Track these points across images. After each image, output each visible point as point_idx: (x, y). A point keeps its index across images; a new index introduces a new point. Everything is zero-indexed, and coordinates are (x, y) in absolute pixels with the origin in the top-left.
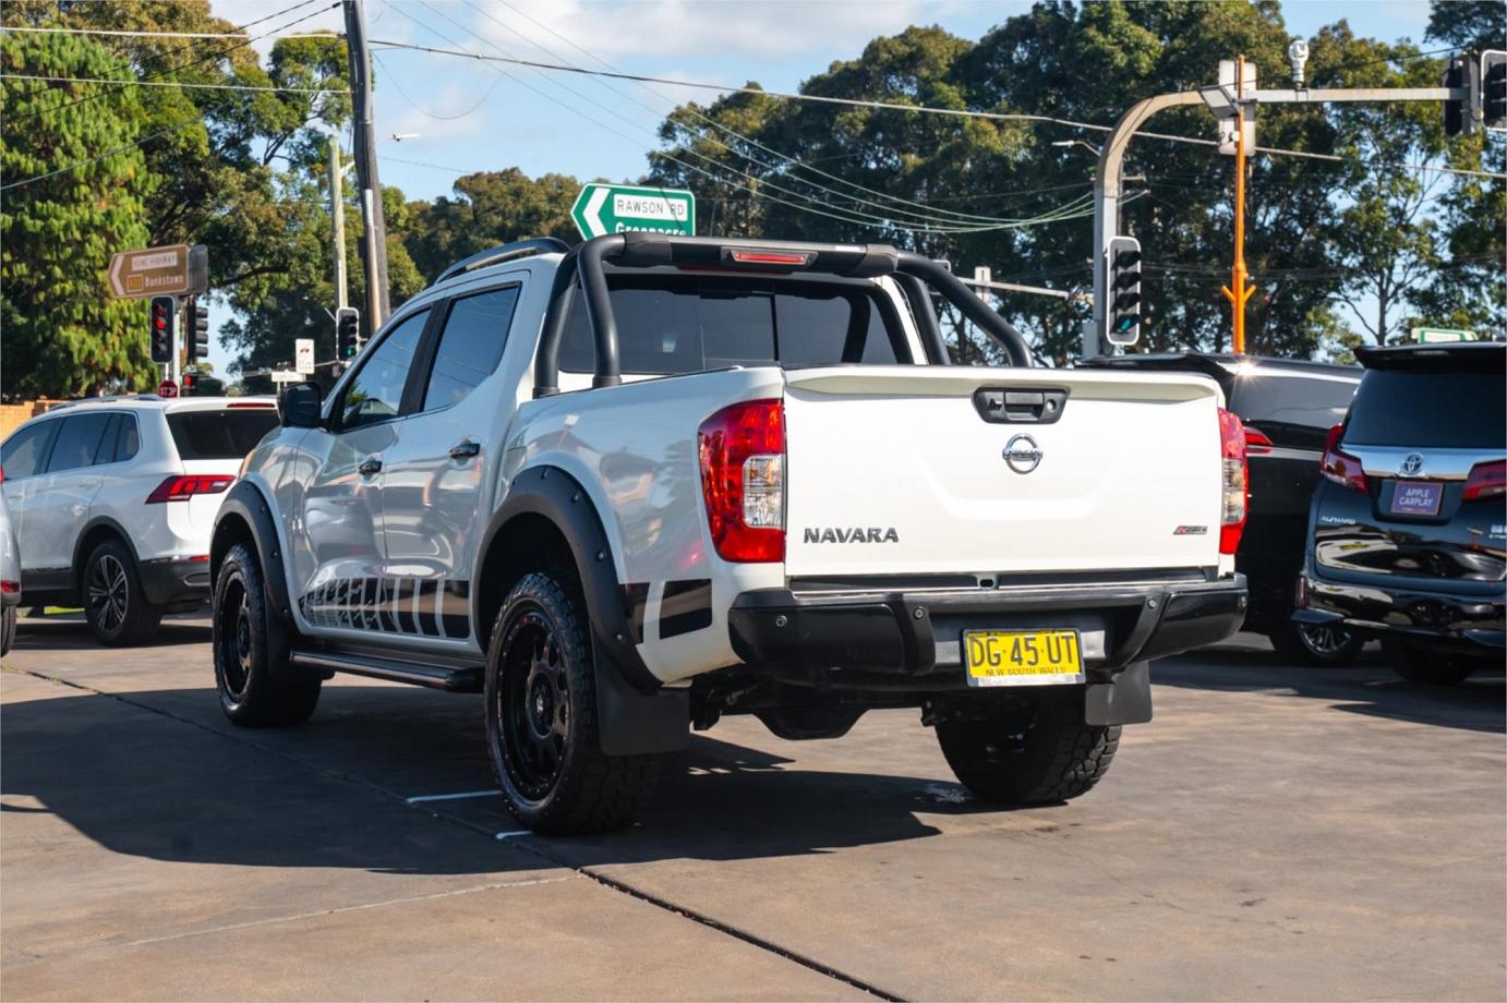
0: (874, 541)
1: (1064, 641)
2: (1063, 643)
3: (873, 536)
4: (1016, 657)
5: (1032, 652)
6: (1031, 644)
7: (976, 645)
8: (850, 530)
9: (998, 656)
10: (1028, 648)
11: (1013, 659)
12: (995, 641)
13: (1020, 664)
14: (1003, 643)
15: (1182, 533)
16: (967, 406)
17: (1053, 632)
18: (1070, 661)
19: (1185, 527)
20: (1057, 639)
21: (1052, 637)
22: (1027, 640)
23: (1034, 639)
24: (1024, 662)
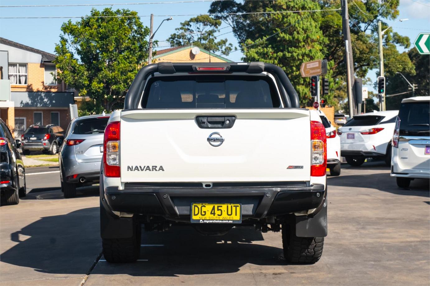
0: (154, 170)
1: (235, 207)
2: (234, 208)
3: (154, 168)
4: (213, 212)
5: (220, 211)
6: (219, 208)
7: (196, 208)
8: (145, 167)
9: (205, 212)
10: (218, 210)
11: (211, 213)
12: (205, 207)
13: (214, 215)
14: (208, 208)
15: (290, 168)
16: (193, 123)
17: (230, 204)
18: (236, 215)
19: (291, 166)
20: (232, 206)
21: (230, 206)
22: (218, 207)
23: (221, 206)
24: (216, 215)
